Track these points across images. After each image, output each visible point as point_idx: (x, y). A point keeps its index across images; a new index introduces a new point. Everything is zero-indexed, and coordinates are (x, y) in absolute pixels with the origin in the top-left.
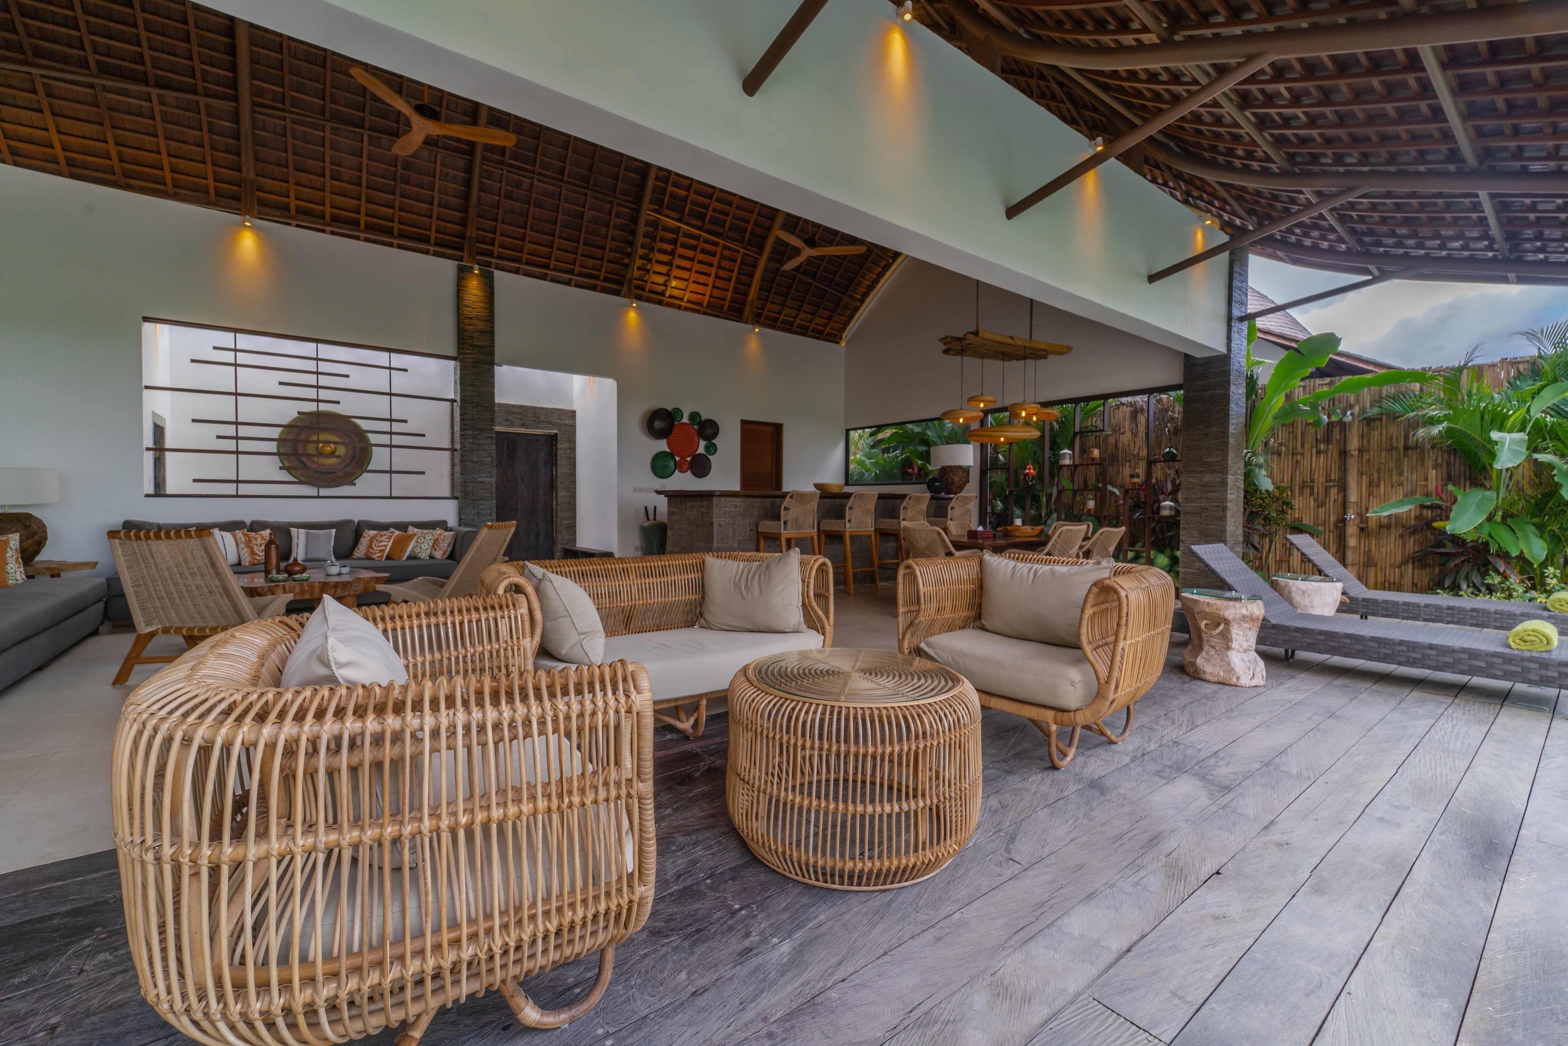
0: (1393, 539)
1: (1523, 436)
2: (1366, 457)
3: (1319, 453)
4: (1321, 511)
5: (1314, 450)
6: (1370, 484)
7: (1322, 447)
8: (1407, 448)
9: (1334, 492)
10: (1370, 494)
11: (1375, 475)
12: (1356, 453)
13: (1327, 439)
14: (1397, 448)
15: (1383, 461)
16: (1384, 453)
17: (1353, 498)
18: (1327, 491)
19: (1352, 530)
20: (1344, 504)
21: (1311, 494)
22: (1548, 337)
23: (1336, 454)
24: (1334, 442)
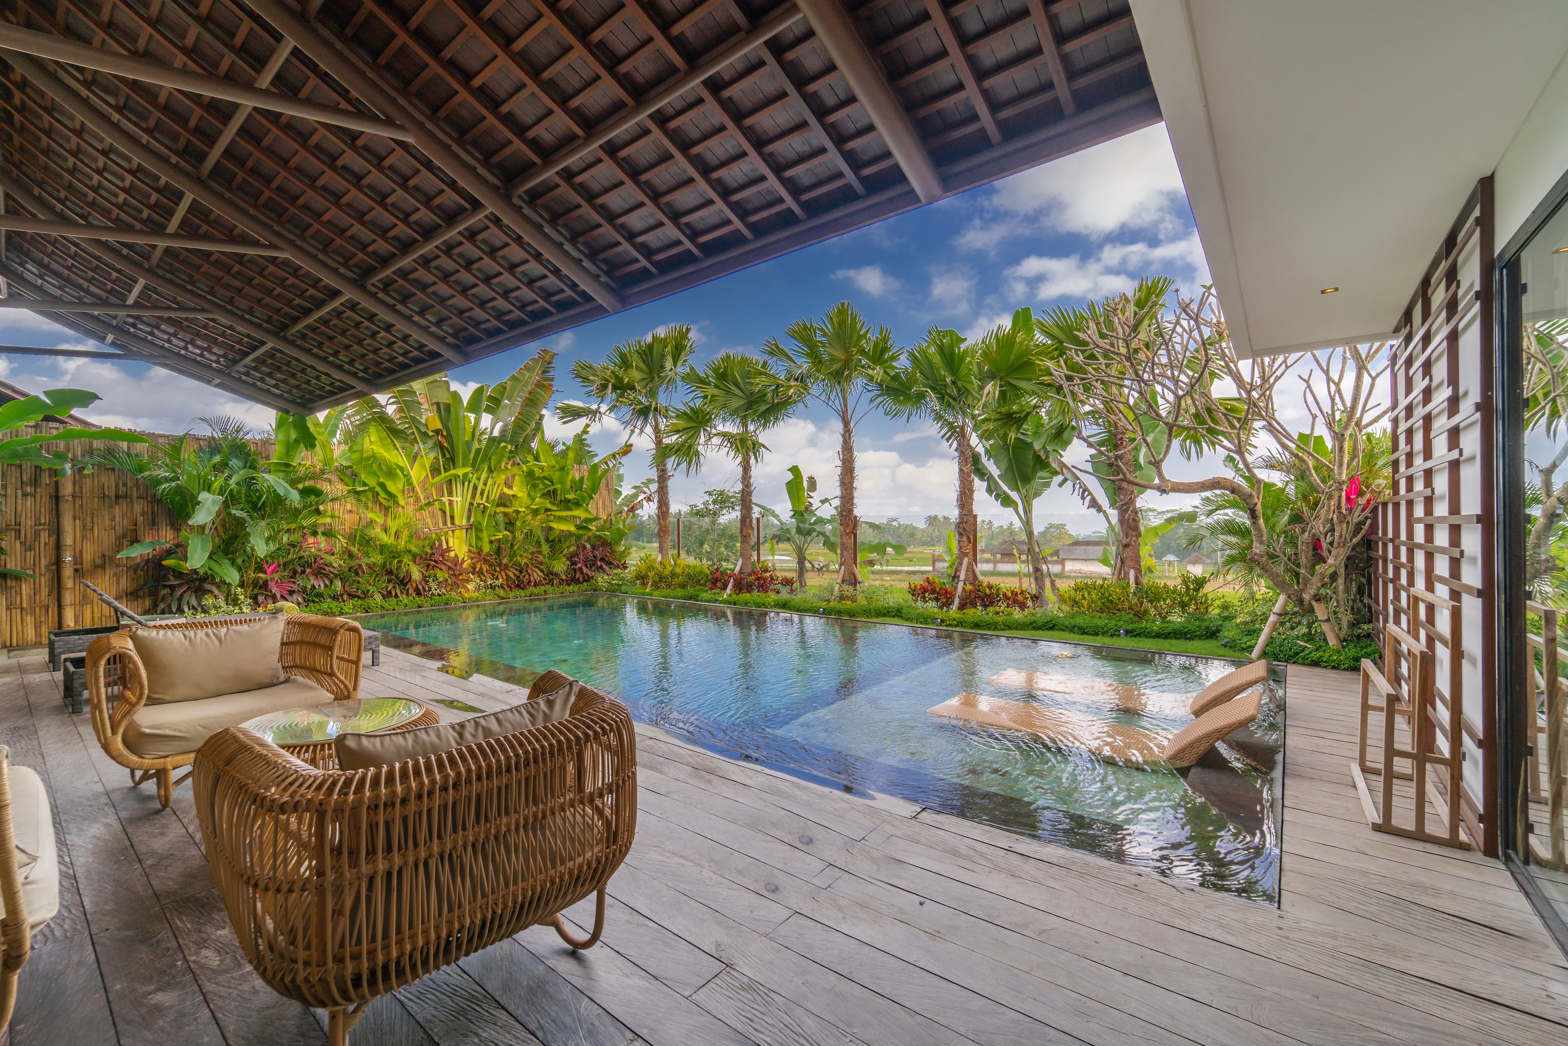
0: (107, 577)
1: (221, 499)
2: (78, 502)
3: (25, 495)
4: (30, 555)
5: (20, 492)
6: (84, 527)
7: (29, 489)
8: (117, 497)
9: (44, 537)
10: (83, 537)
11: (89, 519)
12: (70, 498)
13: (35, 483)
14: (108, 496)
15: (96, 507)
16: (96, 500)
17: (69, 541)
18: (37, 535)
19: (68, 572)
20: (58, 547)
21: (18, 537)
22: (217, 424)
23: (46, 499)
24: (43, 485)
